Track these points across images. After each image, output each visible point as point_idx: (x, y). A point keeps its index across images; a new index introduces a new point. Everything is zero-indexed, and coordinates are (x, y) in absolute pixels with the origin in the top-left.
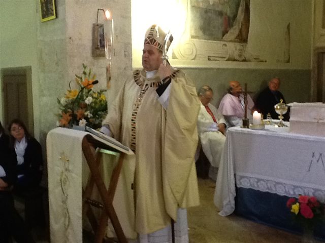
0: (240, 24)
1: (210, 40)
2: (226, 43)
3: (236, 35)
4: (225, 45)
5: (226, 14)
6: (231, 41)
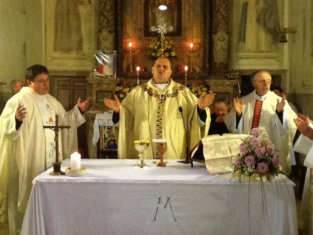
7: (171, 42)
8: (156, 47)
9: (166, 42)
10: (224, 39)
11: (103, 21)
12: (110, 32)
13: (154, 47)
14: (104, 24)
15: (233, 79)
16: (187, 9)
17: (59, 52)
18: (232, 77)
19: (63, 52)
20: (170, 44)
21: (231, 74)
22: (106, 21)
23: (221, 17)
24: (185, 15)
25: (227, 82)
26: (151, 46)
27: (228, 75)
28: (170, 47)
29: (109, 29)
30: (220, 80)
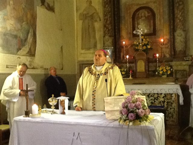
0: (30, 44)
1: (7, 54)
2: (20, 56)
3: (27, 52)
4: (20, 58)
5: (20, 37)
6: (23, 55)
7: (148, 39)
8: (138, 43)
9: (144, 40)
10: (181, 35)
11: (106, 31)
12: (110, 36)
13: (137, 43)
14: (106, 32)
15: (188, 61)
16: (159, 18)
17: (84, 50)
18: (187, 59)
19: (86, 50)
20: (147, 41)
21: (187, 57)
22: (107, 30)
23: (179, 21)
24: (157, 22)
25: (184, 63)
26: (135, 43)
27: (185, 58)
28: (146, 43)
29: (109, 35)
30: (179, 62)
